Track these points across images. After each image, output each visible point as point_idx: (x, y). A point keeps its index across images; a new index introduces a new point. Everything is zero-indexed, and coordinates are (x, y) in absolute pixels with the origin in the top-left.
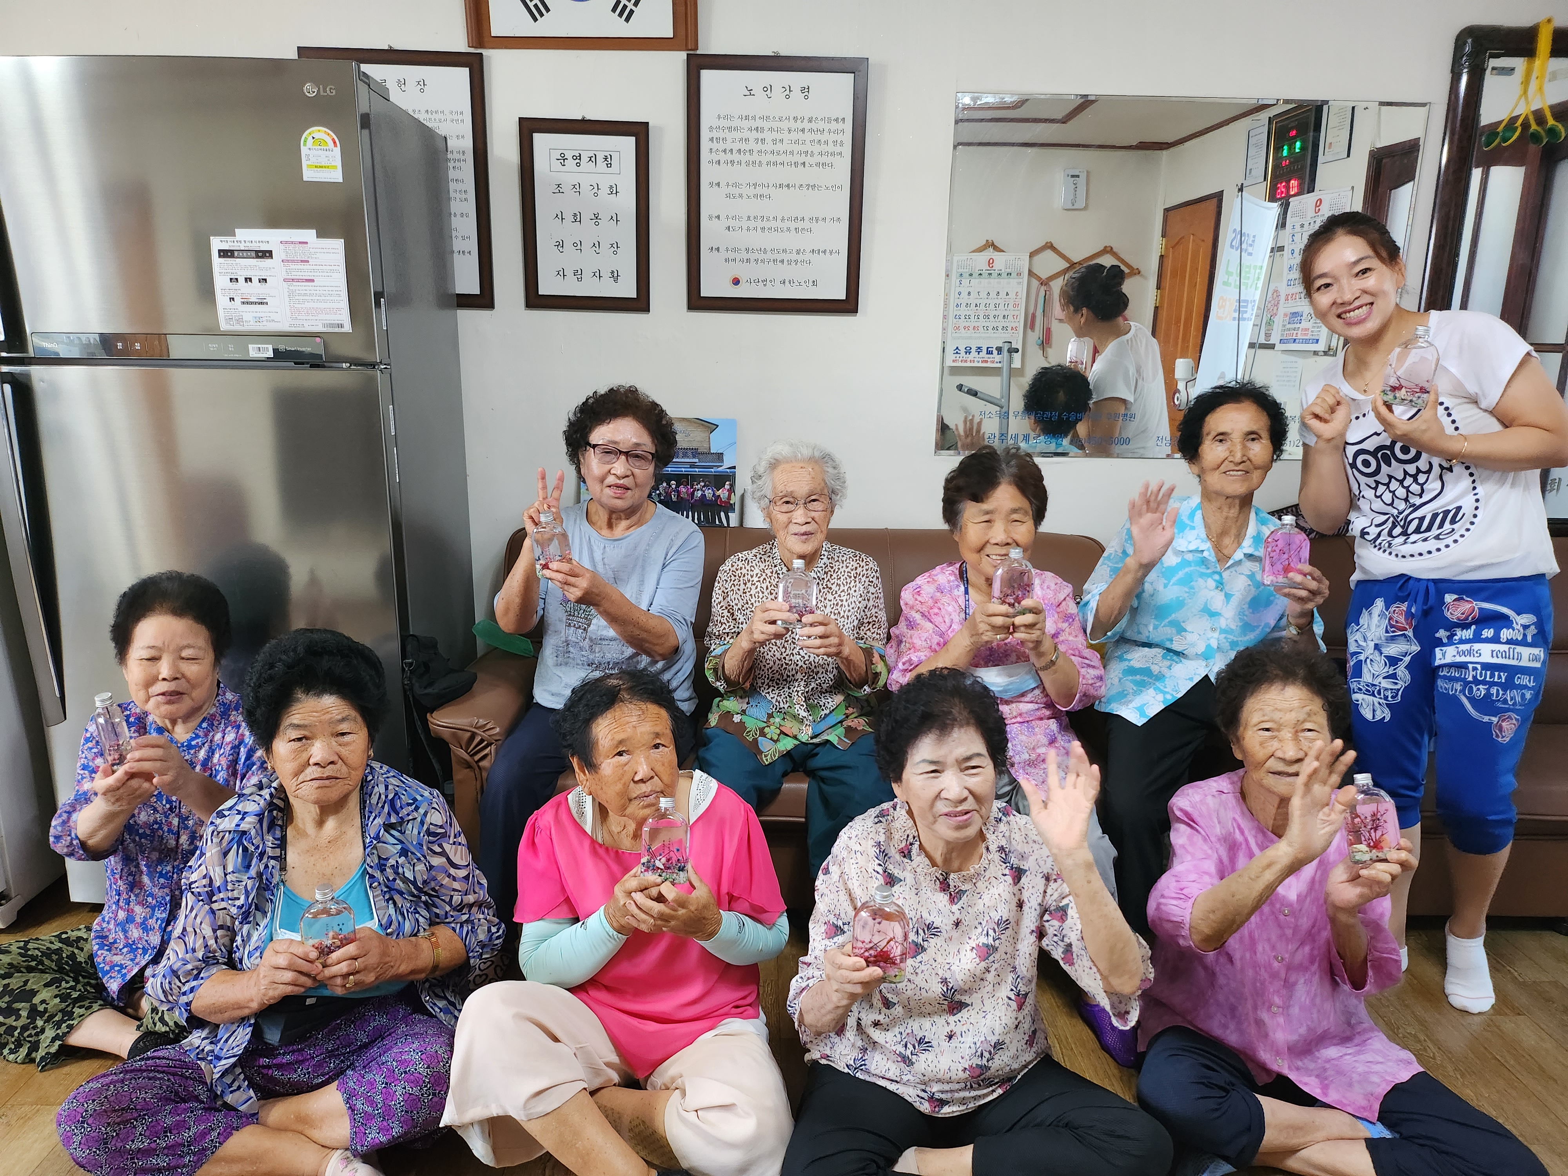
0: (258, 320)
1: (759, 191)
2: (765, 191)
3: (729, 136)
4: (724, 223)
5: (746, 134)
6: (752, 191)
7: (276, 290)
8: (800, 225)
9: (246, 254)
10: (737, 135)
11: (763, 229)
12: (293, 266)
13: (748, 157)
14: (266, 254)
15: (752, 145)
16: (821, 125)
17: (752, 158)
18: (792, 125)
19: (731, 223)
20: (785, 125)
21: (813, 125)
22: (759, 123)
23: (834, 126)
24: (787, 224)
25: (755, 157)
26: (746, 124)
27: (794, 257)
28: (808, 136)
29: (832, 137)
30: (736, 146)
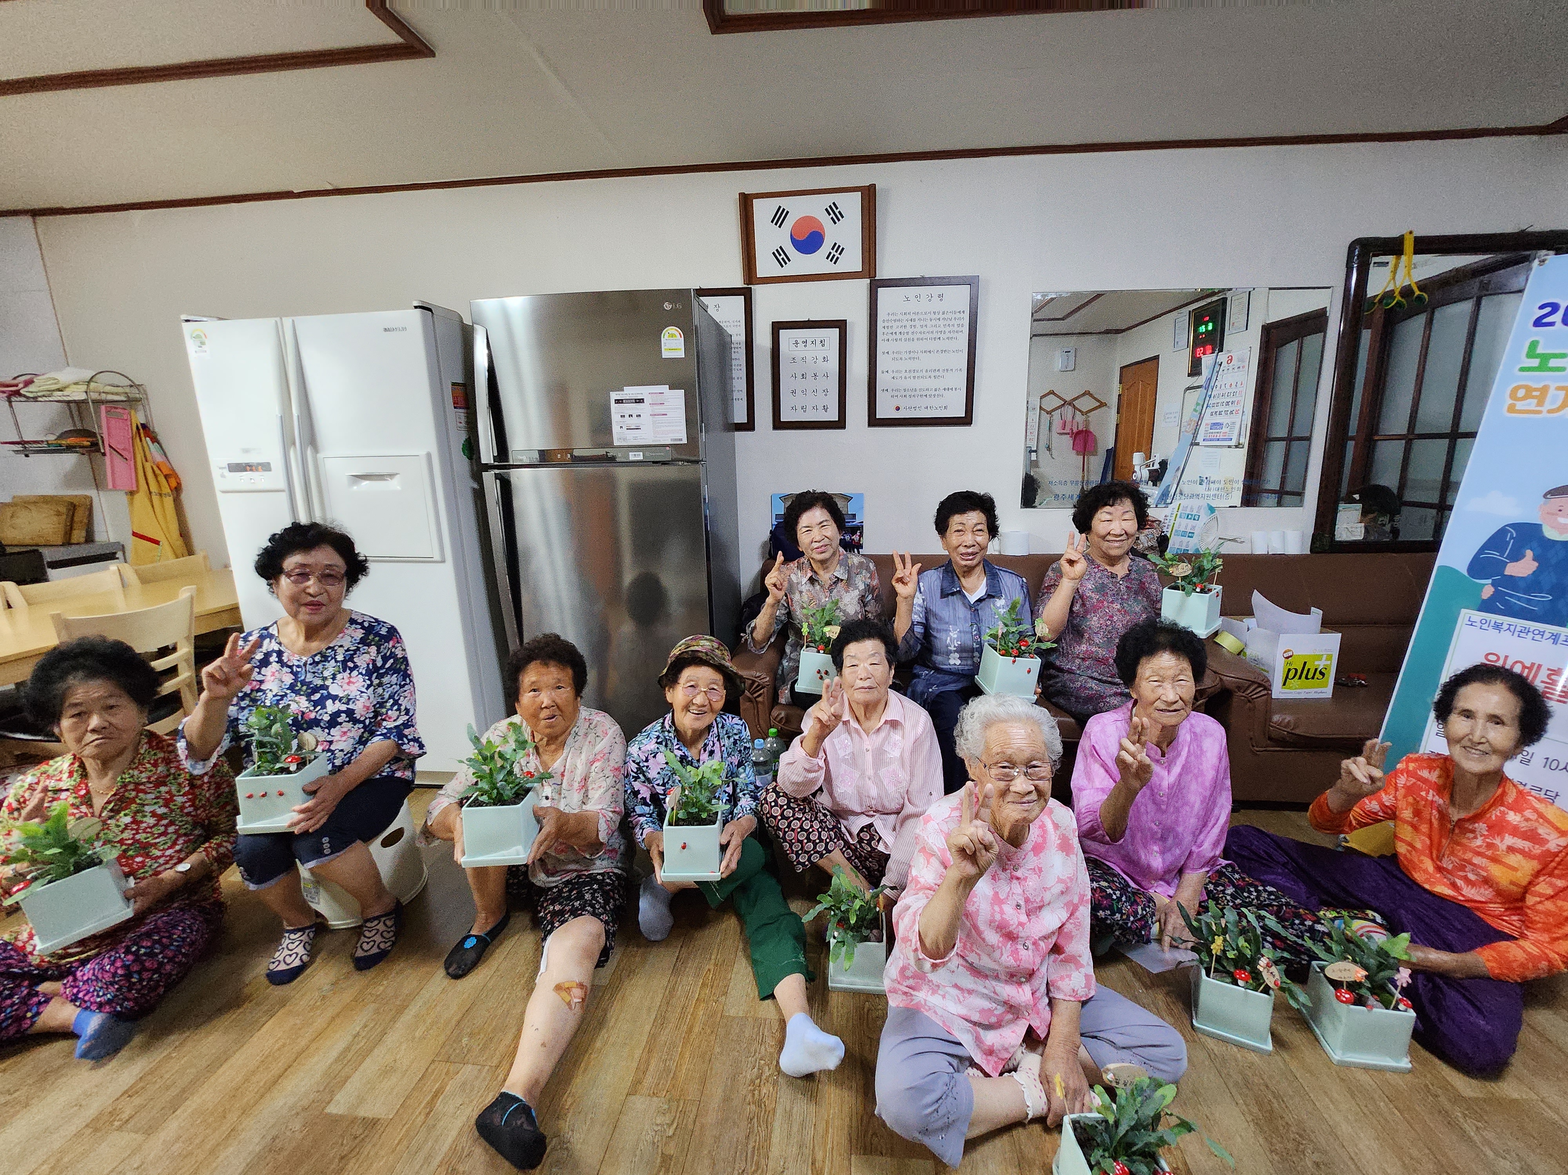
0: (635, 438)
1: (912, 355)
2: (916, 355)
3: (895, 324)
4: (891, 375)
5: (905, 323)
6: (908, 356)
7: (646, 421)
8: (937, 374)
9: (629, 401)
10: (900, 324)
11: (914, 377)
12: (656, 407)
13: (906, 336)
14: (641, 401)
15: (908, 329)
16: (950, 316)
17: (907, 337)
18: (933, 316)
19: (895, 375)
20: (928, 317)
21: (945, 316)
22: (913, 317)
23: (958, 316)
24: (929, 374)
25: (910, 336)
26: (905, 317)
27: (933, 393)
28: (942, 323)
29: (956, 322)
30: (898, 331)
